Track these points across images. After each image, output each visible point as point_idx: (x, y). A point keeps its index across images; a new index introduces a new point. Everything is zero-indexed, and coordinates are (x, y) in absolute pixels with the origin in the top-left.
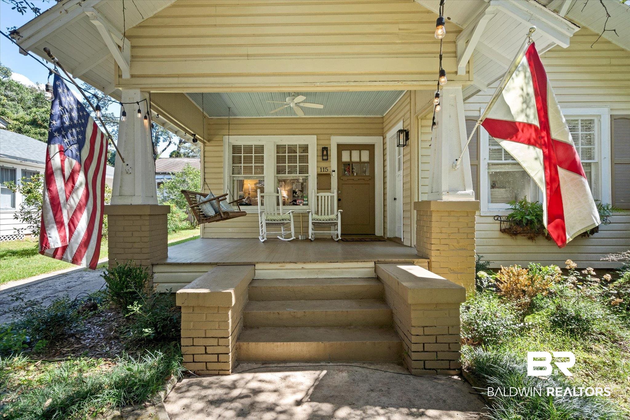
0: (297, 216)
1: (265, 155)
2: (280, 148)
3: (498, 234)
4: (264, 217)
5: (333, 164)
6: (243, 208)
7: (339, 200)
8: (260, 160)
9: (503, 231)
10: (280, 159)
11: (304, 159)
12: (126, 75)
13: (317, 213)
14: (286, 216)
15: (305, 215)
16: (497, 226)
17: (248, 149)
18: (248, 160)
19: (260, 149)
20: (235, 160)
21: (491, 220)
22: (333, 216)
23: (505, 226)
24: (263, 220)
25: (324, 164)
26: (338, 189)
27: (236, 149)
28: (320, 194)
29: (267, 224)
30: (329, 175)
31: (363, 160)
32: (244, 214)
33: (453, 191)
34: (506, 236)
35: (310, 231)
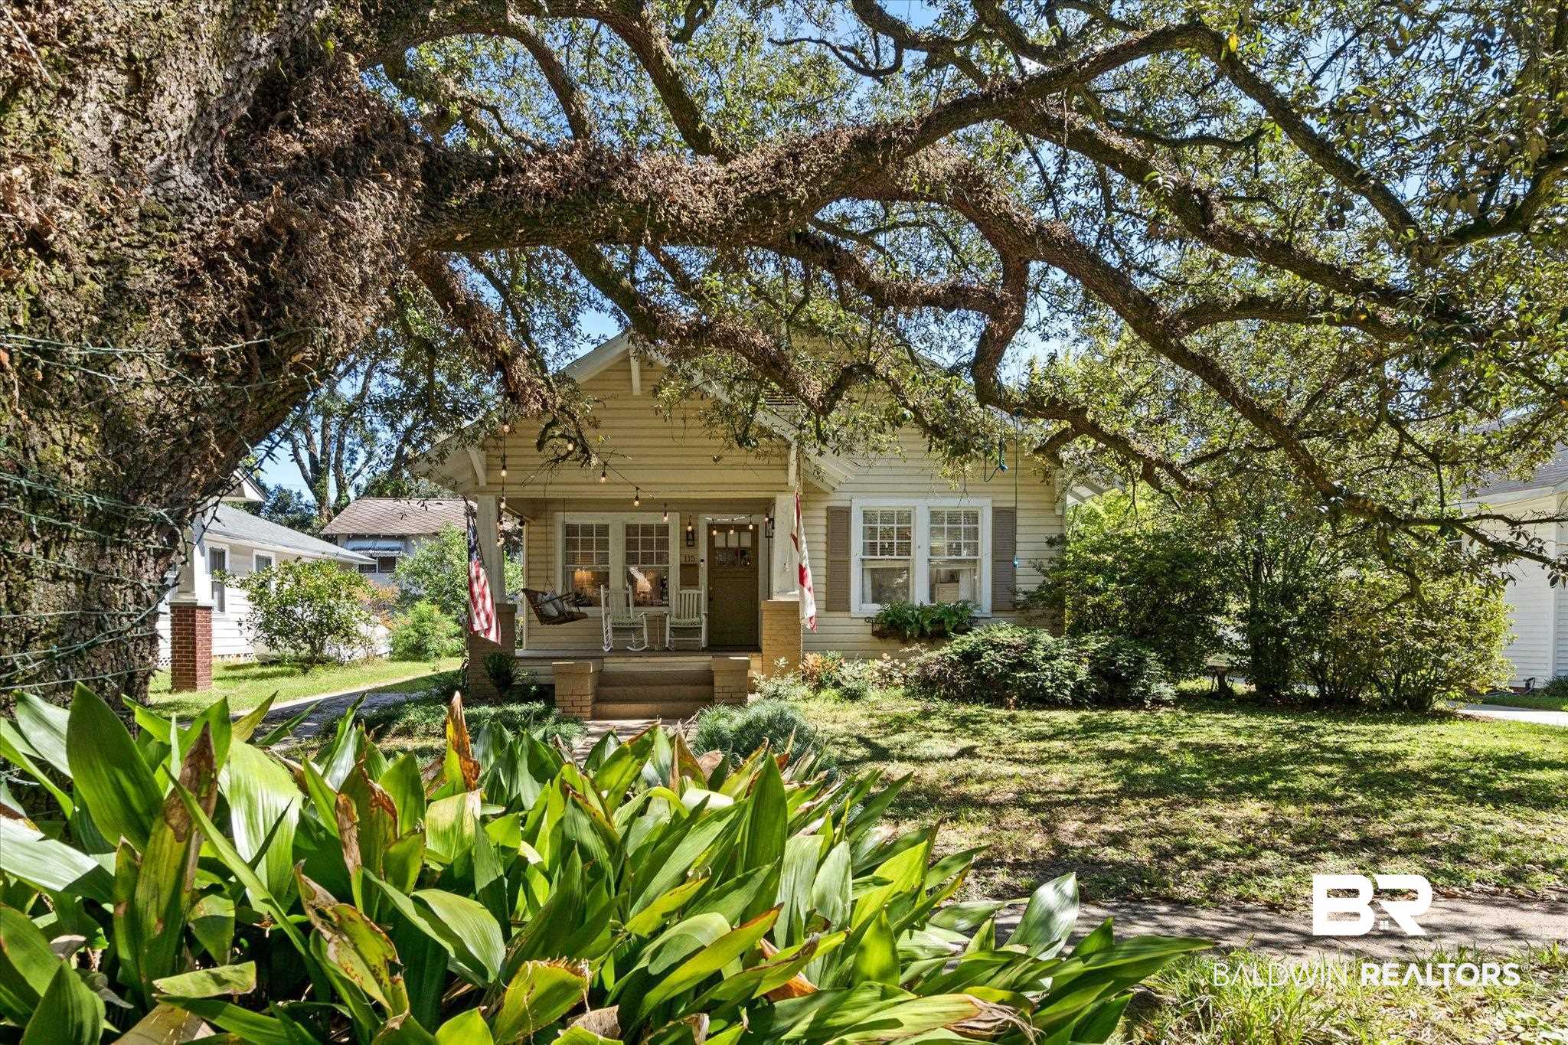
0: (652, 620)
1: (611, 538)
2: (631, 529)
3: (869, 637)
4: (610, 620)
5: (703, 552)
6: (582, 609)
7: (710, 599)
8: (604, 545)
9: (874, 633)
10: (630, 544)
11: (664, 544)
12: (482, 483)
13: (678, 617)
14: (639, 620)
15: (662, 619)
16: (869, 629)
17: (587, 530)
18: (587, 544)
19: (603, 530)
20: (570, 544)
21: (862, 621)
22: (696, 620)
23: (877, 628)
24: (607, 625)
25: (690, 552)
26: (709, 585)
27: (570, 530)
28: (684, 592)
29: (614, 630)
30: (696, 566)
31: (743, 545)
32: (584, 616)
33: (784, 591)
34: (876, 639)
35: (668, 639)
